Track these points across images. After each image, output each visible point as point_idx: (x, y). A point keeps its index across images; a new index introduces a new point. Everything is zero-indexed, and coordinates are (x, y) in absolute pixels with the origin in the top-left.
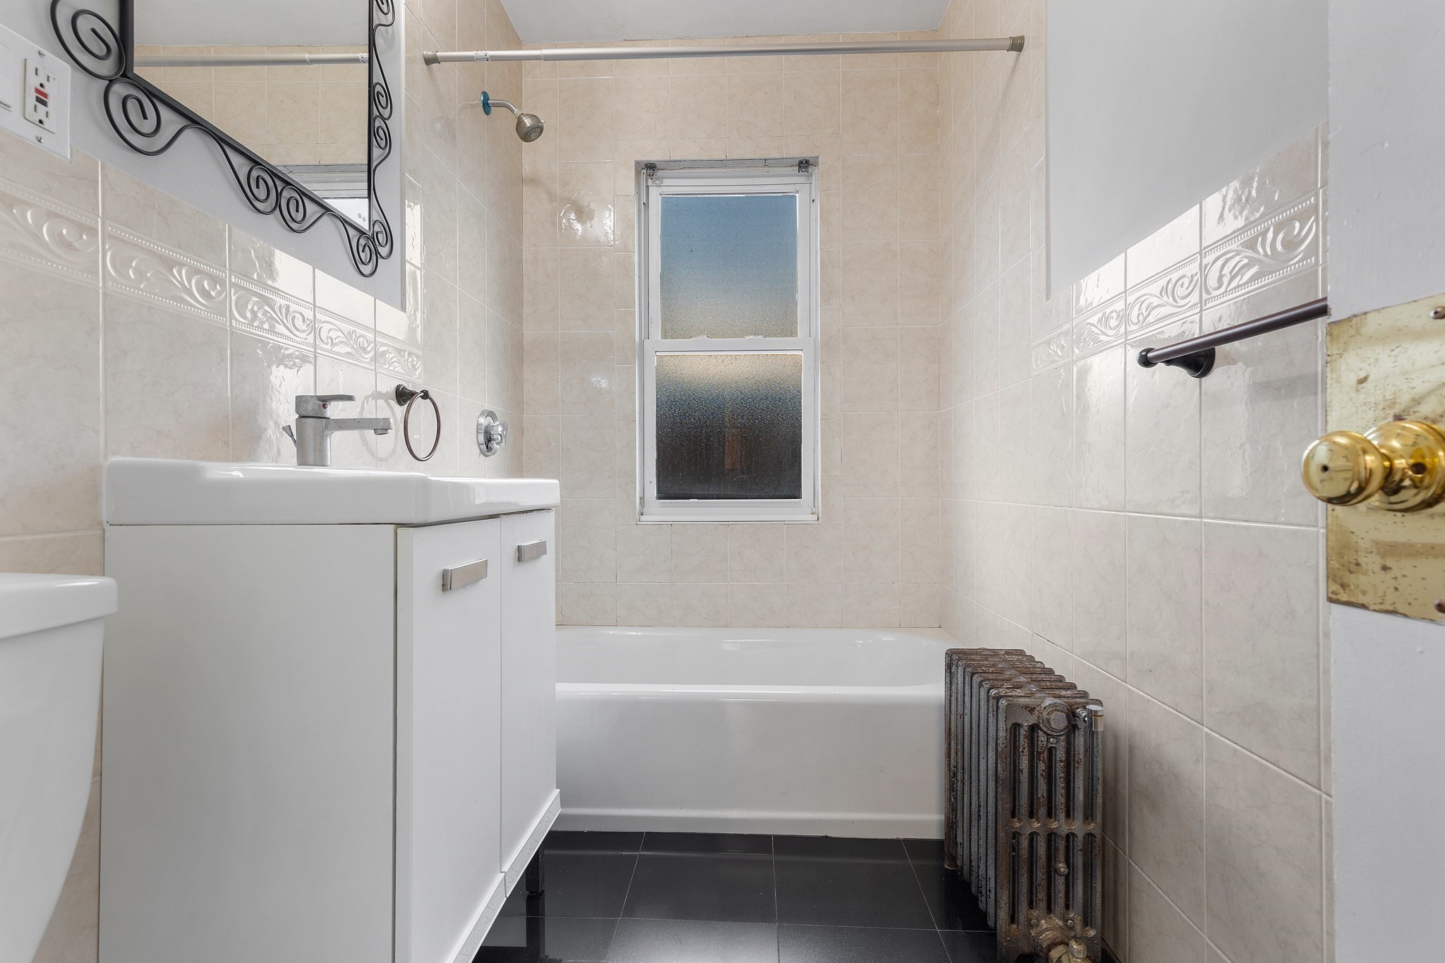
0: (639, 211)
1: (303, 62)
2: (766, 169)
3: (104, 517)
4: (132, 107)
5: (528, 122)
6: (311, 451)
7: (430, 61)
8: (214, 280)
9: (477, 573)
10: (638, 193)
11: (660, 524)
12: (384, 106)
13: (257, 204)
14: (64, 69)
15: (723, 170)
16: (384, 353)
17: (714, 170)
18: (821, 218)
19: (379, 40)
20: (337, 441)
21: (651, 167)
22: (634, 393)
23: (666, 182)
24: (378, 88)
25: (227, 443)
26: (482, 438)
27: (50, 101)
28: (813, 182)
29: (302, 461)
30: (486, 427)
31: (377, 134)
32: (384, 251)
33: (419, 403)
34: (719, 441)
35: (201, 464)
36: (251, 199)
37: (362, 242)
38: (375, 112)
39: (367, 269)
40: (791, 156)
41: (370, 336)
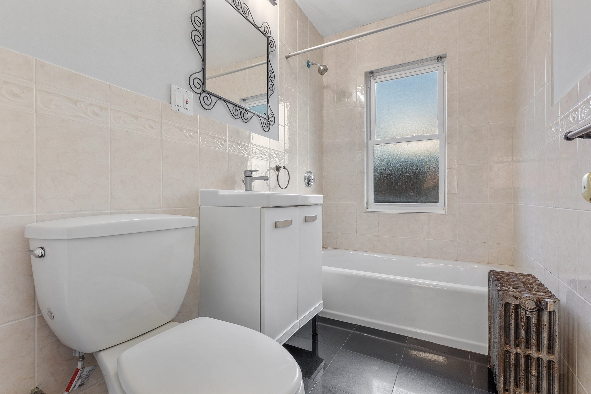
0: (367, 91)
1: (253, 67)
2: (422, 63)
3: (200, 205)
4: (206, 98)
5: (322, 68)
6: (248, 187)
7: (287, 57)
8: (225, 140)
9: (288, 223)
10: (366, 84)
11: (374, 213)
12: (272, 77)
13: (235, 117)
14: (191, 94)
15: (402, 68)
16: (272, 155)
17: (398, 69)
18: (447, 80)
19: (271, 56)
20: (256, 183)
21: (371, 73)
22: (364, 162)
23: (378, 77)
24: (270, 72)
25: (227, 185)
26: (306, 181)
27: (189, 103)
28: (445, 65)
29: (246, 190)
30: (308, 177)
31: (270, 86)
32: (272, 123)
33: (282, 170)
34: (400, 179)
35: (219, 190)
36: (233, 115)
37: (265, 121)
38: (269, 80)
39: (266, 130)
40: (433, 56)
41: (268, 150)
